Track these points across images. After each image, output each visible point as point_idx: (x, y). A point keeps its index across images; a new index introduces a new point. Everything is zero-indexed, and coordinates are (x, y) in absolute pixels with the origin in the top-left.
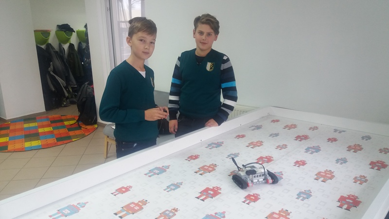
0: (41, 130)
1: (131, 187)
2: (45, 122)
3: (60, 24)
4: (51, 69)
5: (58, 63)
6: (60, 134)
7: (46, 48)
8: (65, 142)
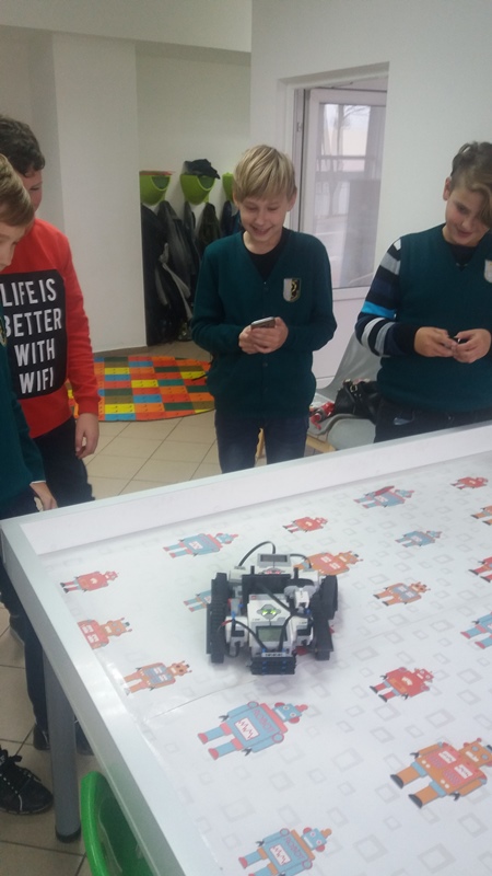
0: (136, 384)
1: (324, 521)
2: (144, 369)
3: (192, 159)
4: (164, 257)
5: (178, 245)
6: (172, 396)
7: (160, 213)
8: (182, 413)
